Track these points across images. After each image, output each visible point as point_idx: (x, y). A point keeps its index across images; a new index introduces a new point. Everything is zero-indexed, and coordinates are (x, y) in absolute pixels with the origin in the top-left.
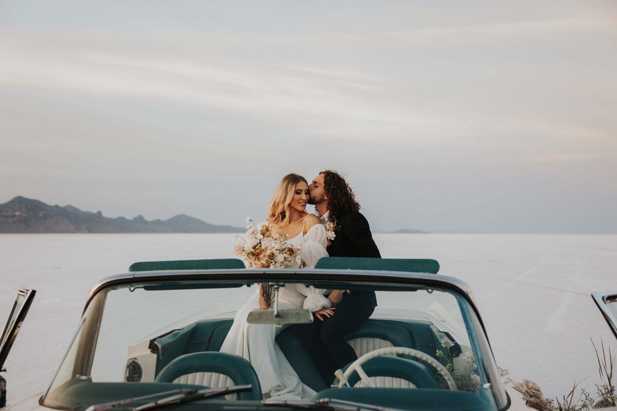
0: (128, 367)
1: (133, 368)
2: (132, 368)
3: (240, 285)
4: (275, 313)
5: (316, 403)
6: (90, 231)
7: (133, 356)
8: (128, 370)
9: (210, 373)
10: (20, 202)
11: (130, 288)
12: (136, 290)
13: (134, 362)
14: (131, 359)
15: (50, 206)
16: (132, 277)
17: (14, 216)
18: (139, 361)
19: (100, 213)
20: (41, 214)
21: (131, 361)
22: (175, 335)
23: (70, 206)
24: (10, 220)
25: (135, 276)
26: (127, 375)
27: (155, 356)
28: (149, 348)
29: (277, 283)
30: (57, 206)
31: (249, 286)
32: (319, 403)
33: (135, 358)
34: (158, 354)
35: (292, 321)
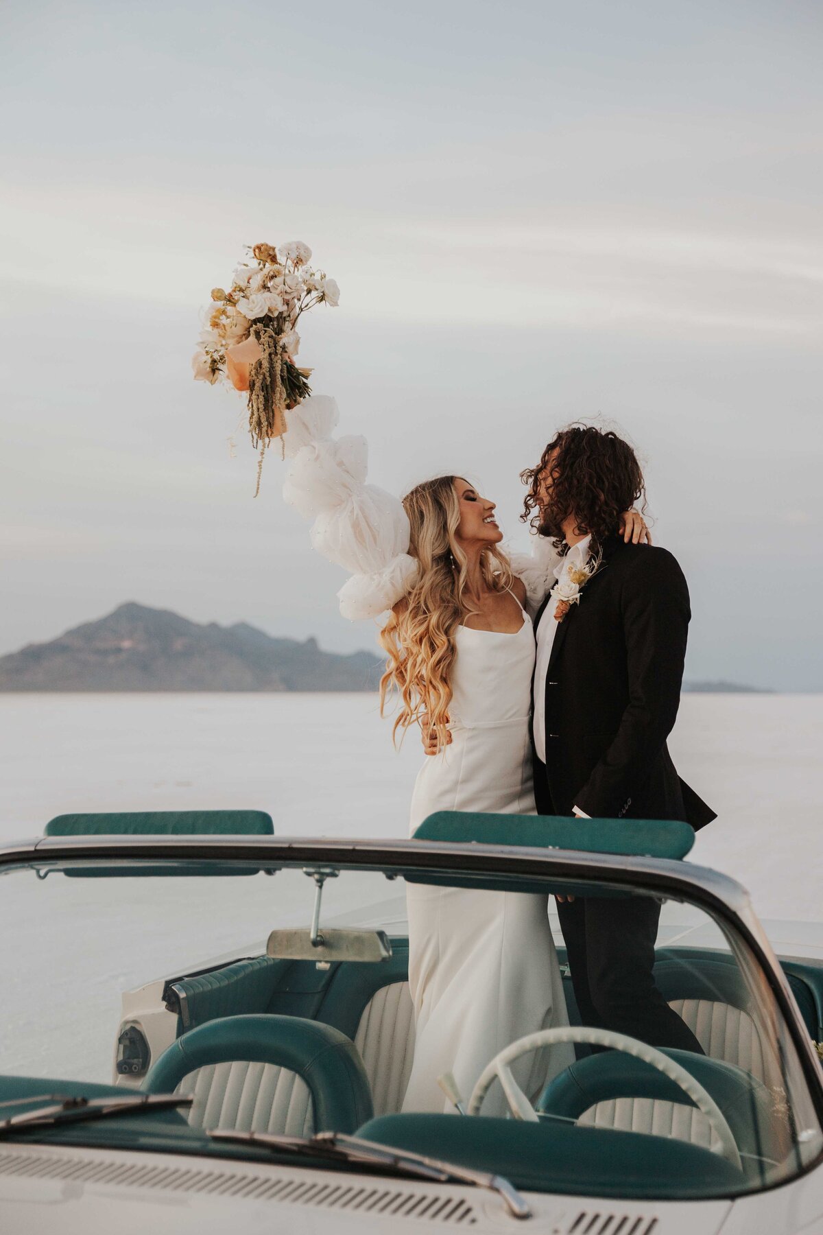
0: (120, 1040)
1: (131, 1042)
2: (127, 1042)
3: (254, 871)
4: (313, 936)
5: (311, 1140)
6: (291, 686)
7: (131, 1016)
8: (122, 1047)
9: (259, 1065)
10: (131, 614)
11: (38, 871)
12: (50, 874)
13: (133, 1029)
14: (126, 1022)
15: (198, 626)
16: (32, 849)
17: (119, 650)
18: (145, 1029)
19: (312, 641)
20: (179, 644)
21: (128, 1027)
22: (235, 971)
23: (243, 626)
24: (111, 660)
25: (38, 848)
26: (121, 1058)
27: (174, 1017)
28: (164, 999)
29: (318, 870)
30: (214, 626)
31: (270, 872)
32: (316, 1141)
33: (135, 1022)
34: (180, 1013)
35: (347, 956)
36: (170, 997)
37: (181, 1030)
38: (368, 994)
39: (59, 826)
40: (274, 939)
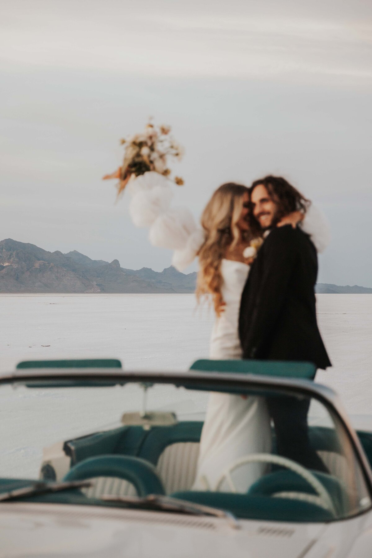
0: (42, 470)
1: (47, 471)
2: (45, 472)
4: (142, 415)
7: (48, 458)
8: (42, 474)
10: (9, 247)
13: (48, 465)
14: (45, 462)
17: (2, 268)
18: (53, 465)
19: (116, 262)
20: (37, 265)
21: (46, 464)
27: (68, 459)
28: (64, 450)
33: (49, 461)
34: (72, 457)
35: (158, 423)
36: (66, 449)
37: (72, 464)
38: (161, 449)
39: (23, 365)
40: (125, 417)
